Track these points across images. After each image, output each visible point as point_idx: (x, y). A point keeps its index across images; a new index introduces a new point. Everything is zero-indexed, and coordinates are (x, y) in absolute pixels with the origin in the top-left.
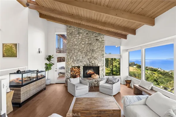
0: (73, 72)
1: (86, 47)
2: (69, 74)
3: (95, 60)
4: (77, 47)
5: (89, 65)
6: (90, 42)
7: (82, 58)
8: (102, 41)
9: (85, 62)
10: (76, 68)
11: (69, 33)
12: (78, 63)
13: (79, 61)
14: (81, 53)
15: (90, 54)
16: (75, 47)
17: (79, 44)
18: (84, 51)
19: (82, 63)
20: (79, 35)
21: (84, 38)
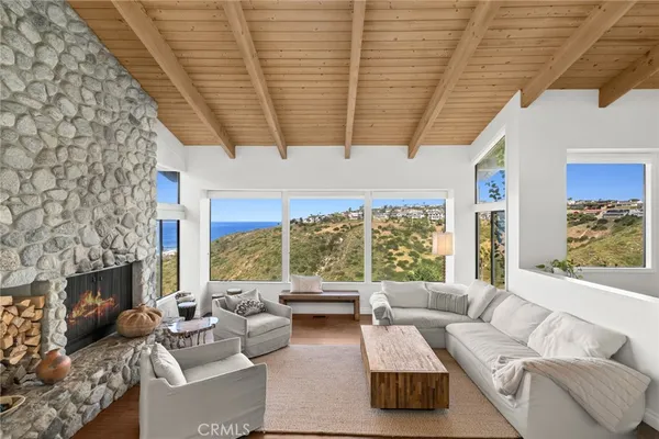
1: (84, 144)
3: (127, 231)
4: (27, 126)
5: (100, 261)
6: (106, 120)
7: (64, 215)
8: (151, 133)
9: (85, 248)
12: (31, 254)
13: (41, 242)
14: (58, 181)
15: (109, 193)
16: (11, 124)
17: (40, 106)
18: (74, 172)
19: (61, 257)
20: (43, 35)
21: (73, 79)
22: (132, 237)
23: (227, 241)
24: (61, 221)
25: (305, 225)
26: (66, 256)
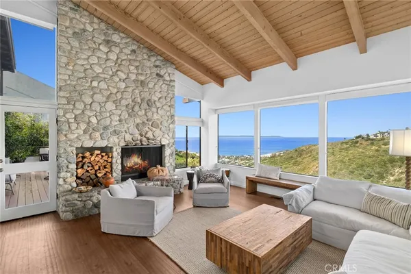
0: (85, 167)
1: (130, 90)
2: (69, 174)
3: (154, 129)
4: (103, 85)
5: (139, 142)
6: (142, 78)
7: (120, 120)
8: (171, 81)
9: (129, 134)
10: (97, 152)
11: (70, 32)
12: (104, 136)
13: (109, 131)
14: (116, 106)
15: (143, 112)
16: (96, 85)
17: (109, 77)
18: (124, 102)
19: (118, 138)
20: (110, 48)
21: (123, 63)
22: (157, 132)
23: (303, 150)
24: (118, 122)
25: (372, 140)
26: (120, 138)
